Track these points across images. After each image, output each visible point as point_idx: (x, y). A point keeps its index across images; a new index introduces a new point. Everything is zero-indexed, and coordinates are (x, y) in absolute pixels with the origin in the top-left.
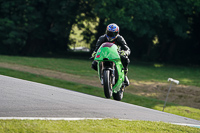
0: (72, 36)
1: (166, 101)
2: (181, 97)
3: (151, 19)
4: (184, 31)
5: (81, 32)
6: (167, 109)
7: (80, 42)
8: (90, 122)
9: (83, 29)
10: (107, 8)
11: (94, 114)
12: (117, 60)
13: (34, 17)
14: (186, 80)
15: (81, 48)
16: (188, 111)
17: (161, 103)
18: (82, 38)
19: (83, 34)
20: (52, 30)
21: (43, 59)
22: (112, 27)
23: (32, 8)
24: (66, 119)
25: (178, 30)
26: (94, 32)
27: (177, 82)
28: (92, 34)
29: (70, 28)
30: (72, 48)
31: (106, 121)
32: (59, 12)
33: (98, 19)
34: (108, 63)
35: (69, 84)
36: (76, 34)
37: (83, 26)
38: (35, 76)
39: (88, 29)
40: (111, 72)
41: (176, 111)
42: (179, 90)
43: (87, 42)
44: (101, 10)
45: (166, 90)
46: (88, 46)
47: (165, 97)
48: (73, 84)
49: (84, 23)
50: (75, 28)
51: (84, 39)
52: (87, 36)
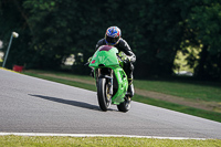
0: (177, 61)
7: (184, 66)
8: (193, 141)
9: (187, 55)
10: (211, 36)
12: (115, 66)
13: (142, 44)
18: (186, 63)
19: (187, 59)
20: (158, 56)
21: (150, 82)
23: (140, 36)
26: (198, 57)
28: (196, 59)
29: (175, 54)
30: (176, 72)
32: (165, 39)
33: (201, 46)
35: (173, 105)
36: (181, 59)
37: (187, 52)
38: (143, 97)
39: (192, 55)
40: (108, 80)
43: (191, 67)
44: (205, 37)
46: (192, 70)
48: (177, 106)
49: (189, 49)
50: (180, 54)
51: (188, 63)
52: (191, 61)
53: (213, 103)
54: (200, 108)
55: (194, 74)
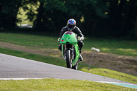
0: (19, 16)
1: (90, 64)
2: (101, 61)
3: (79, 3)
4: (103, 13)
5: (26, 12)
6: (91, 70)
7: (25, 20)
8: (33, 81)
9: (27, 11)
11: (36, 75)
12: (75, 43)
14: (104, 49)
15: (25, 25)
16: (106, 72)
17: (87, 66)
18: (26, 17)
19: (27, 14)
22: (71, 22)
24: (14, 79)
25: (99, 12)
26: (36, 12)
27: (98, 50)
28: (34, 14)
29: (18, 10)
30: (19, 25)
31: (45, 80)
33: (39, 3)
34: (69, 45)
36: (22, 14)
37: (27, 8)
39: (31, 11)
40: (71, 51)
41: (98, 72)
42: (100, 56)
43: (31, 21)
45: (90, 57)
46: (32, 23)
47: (89, 61)
49: (28, 6)
50: (21, 10)
51: (28, 18)
52: (30, 15)
53: (48, 50)
54: (39, 54)
55: (33, 27)
